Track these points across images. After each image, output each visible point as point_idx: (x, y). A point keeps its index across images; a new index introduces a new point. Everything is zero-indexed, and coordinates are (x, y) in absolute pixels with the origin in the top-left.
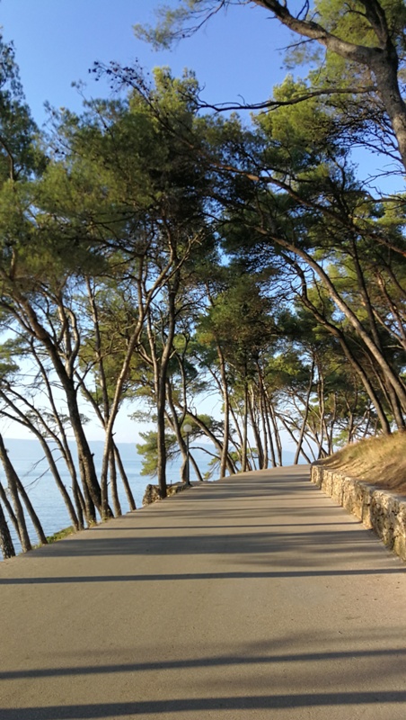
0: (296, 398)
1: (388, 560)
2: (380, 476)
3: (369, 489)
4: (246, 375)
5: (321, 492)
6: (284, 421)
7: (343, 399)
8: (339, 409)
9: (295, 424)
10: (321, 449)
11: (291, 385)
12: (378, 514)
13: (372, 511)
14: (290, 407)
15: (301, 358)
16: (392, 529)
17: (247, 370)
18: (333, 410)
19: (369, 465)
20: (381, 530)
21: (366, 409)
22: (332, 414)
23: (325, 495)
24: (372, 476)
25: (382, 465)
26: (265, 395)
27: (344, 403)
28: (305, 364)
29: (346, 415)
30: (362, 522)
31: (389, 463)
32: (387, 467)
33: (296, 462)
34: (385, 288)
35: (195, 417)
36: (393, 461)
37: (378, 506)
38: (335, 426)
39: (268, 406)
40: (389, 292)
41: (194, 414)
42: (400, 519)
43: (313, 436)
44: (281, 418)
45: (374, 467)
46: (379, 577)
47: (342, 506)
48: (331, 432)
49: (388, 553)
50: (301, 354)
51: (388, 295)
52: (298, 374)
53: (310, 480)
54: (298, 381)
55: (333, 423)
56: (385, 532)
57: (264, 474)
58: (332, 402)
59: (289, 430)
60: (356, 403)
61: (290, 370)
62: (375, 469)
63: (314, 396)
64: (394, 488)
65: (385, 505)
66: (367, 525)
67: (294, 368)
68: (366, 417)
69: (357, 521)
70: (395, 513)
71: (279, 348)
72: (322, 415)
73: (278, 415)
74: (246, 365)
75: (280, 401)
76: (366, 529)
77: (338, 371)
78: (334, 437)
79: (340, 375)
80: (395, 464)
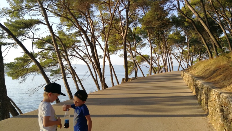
0: (179, 48)
1: (197, 110)
2: (202, 74)
3: (195, 79)
4: (159, 40)
5: (183, 80)
6: (175, 56)
7: (197, 47)
8: (195, 51)
9: (179, 57)
10: (188, 65)
11: (178, 43)
12: (197, 89)
13: (196, 88)
14: (177, 51)
15: (181, 33)
16: (201, 96)
17: (159, 38)
18: (193, 51)
19: (200, 70)
20: (198, 96)
21: (206, 51)
22: (193, 53)
23: (183, 81)
24: (200, 74)
25: (204, 70)
26: (167, 47)
27: (197, 49)
28: (182, 35)
29: (198, 53)
30: (193, 92)
31: (207, 69)
32: (206, 70)
33: (179, 70)
34: (212, 3)
35: (142, 55)
36: (208, 68)
37: (197, 86)
38: (194, 57)
39: (168, 51)
40: (214, 5)
41: (141, 54)
42: (203, 92)
43: (185, 61)
44: (173, 55)
45: (201, 70)
46: (189, 118)
47: (188, 86)
48: (193, 59)
49: (198, 106)
50: (181, 32)
51: (214, 6)
52: (180, 39)
53: (180, 76)
54: (180, 41)
55: (193, 56)
56: (199, 97)
57: (166, 74)
58: (193, 48)
59: (177, 59)
60: (202, 48)
61: (177, 38)
62: (201, 71)
63: (186, 47)
64: (206, 79)
65: (199, 85)
66: (194, 93)
67: (178, 37)
68: (206, 53)
69: (191, 92)
70: (202, 89)
71: (172, 30)
72: (188, 53)
73: (172, 54)
74: (158, 36)
75: (173, 49)
76: (193, 95)
77: (195, 37)
78: (193, 61)
79: (196, 38)
80: (209, 69)
